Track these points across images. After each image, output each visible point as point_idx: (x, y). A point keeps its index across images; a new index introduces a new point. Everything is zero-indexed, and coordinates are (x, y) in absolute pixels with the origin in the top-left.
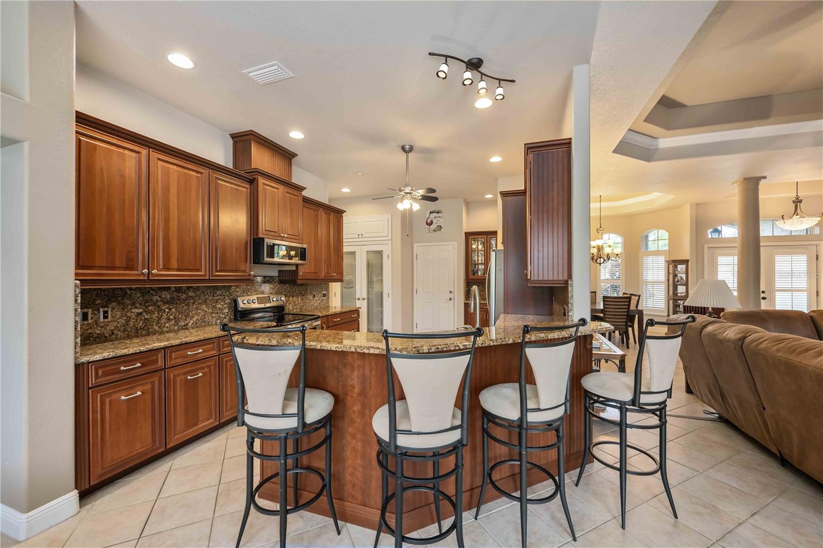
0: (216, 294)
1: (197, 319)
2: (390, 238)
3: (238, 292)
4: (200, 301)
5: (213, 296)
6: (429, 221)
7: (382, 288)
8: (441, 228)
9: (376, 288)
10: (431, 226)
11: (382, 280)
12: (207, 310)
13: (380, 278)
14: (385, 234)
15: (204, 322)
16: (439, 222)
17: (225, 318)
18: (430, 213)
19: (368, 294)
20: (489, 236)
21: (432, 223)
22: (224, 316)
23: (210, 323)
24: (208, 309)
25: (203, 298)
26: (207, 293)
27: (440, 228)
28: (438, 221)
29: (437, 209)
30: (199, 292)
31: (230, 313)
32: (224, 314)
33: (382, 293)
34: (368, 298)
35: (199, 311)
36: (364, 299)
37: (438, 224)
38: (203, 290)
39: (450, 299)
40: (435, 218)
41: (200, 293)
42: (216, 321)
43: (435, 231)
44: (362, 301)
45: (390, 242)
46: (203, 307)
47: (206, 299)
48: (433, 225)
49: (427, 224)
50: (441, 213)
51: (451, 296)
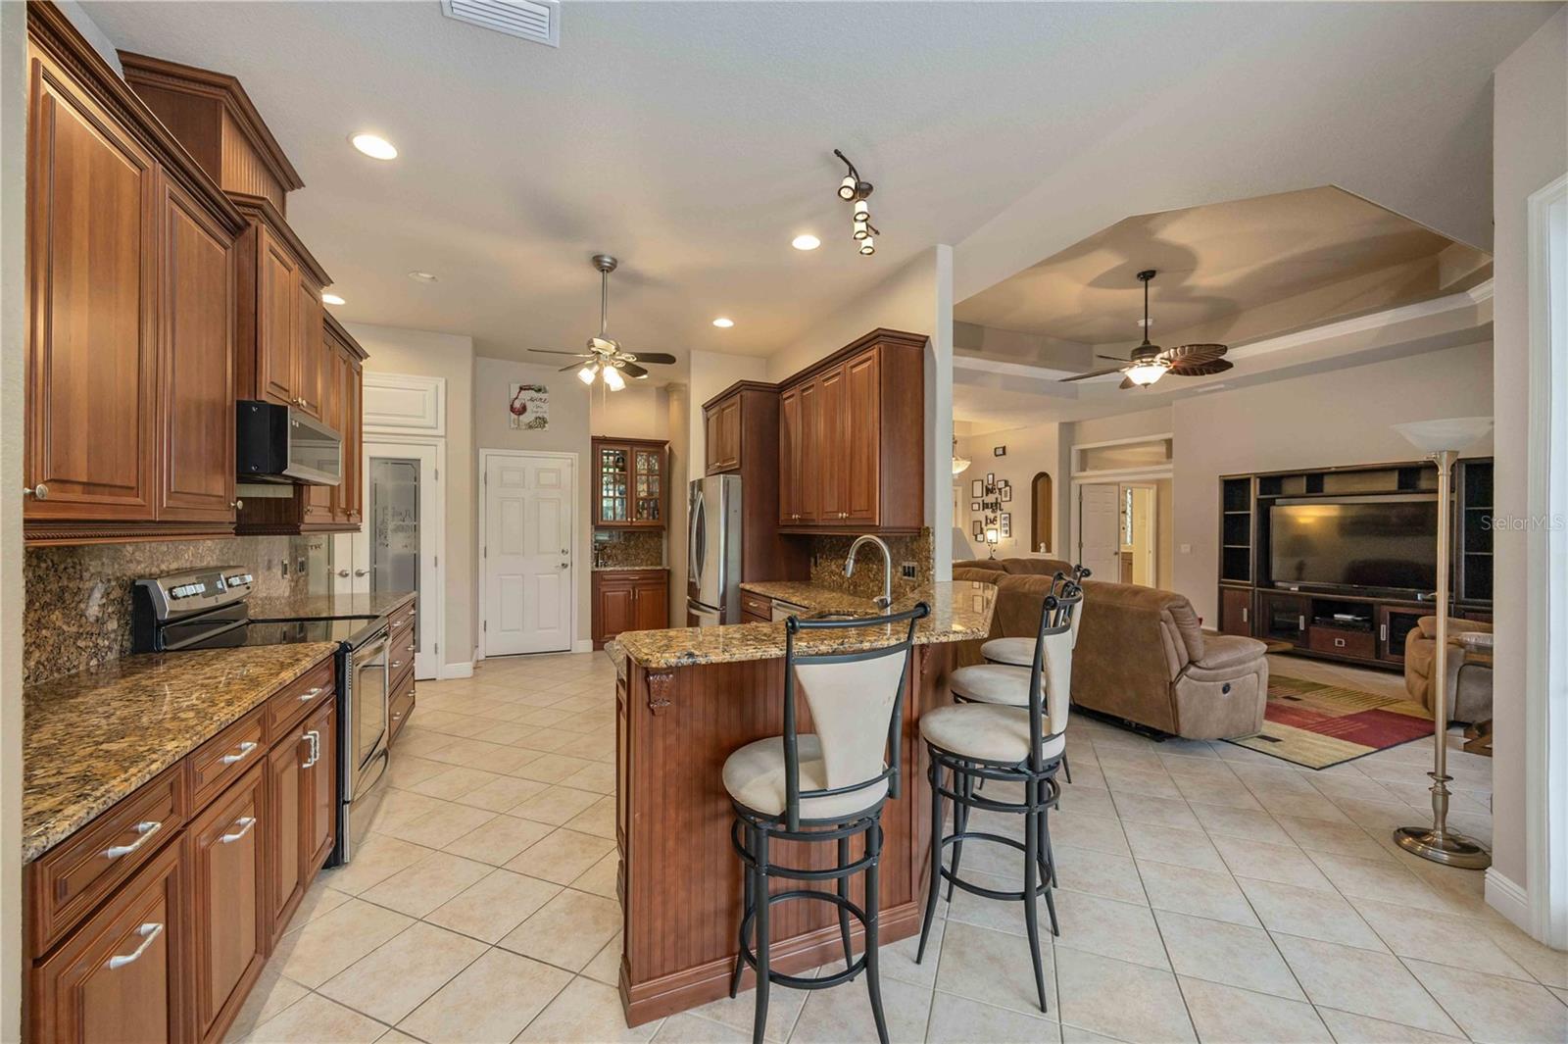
0: (87, 570)
1: (38, 662)
2: (441, 431)
3: (139, 562)
4: (47, 598)
5: (81, 578)
6: (517, 405)
7: (417, 546)
8: (545, 422)
9: (397, 544)
10: (521, 417)
11: (416, 529)
12: (65, 627)
13: (409, 522)
14: (429, 421)
15: (59, 670)
16: (539, 409)
17: (110, 648)
18: (521, 389)
19: (374, 558)
20: (635, 449)
21: (524, 409)
22: (106, 643)
23: (73, 671)
24: (68, 624)
25: (54, 587)
26: (65, 568)
27: (541, 422)
28: (538, 407)
29: (537, 384)
30: (43, 565)
31: (120, 633)
32: (106, 636)
33: (416, 559)
34: (374, 574)
35: (44, 631)
36: (360, 574)
37: (538, 415)
38: (56, 558)
39: (564, 566)
40: (532, 400)
41: (47, 569)
42: (88, 664)
43: (531, 427)
44: (355, 577)
45: (441, 443)
46: (54, 617)
47: (63, 590)
48: (526, 414)
49: (512, 409)
50: (545, 392)
51: (566, 559)
